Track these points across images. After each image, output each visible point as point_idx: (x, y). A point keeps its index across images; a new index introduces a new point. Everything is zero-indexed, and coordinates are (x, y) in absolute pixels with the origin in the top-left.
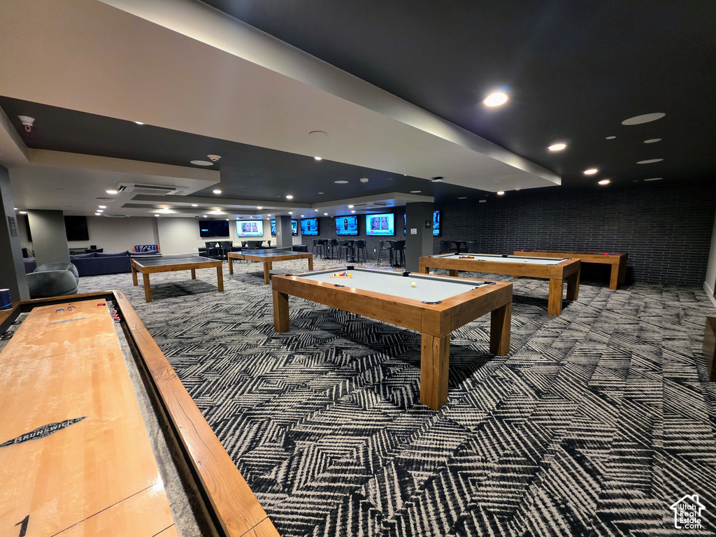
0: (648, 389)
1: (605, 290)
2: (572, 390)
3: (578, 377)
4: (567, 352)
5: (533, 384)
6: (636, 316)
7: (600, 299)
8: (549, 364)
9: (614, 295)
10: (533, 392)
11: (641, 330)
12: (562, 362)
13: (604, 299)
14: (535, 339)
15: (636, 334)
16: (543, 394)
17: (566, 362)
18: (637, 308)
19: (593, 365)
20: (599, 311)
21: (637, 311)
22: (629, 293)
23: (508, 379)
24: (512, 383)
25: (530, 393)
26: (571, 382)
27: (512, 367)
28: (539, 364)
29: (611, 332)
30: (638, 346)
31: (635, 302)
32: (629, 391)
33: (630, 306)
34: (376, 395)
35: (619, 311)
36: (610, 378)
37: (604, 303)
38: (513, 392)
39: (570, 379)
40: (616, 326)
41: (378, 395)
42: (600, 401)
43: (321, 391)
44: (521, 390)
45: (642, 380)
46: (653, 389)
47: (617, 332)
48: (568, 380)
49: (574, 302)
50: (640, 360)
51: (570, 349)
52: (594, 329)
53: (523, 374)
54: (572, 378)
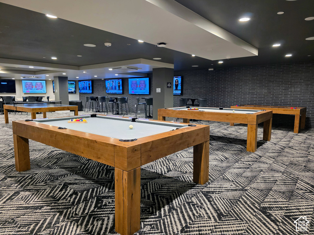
0: (304, 207)
1: (291, 134)
2: (247, 211)
3: (254, 200)
4: (252, 180)
5: (218, 207)
6: (307, 151)
7: (286, 140)
8: (236, 190)
9: (296, 137)
10: (215, 215)
11: (309, 161)
12: (246, 188)
13: (289, 140)
14: (232, 170)
15: (304, 165)
16: (223, 216)
17: (249, 188)
18: (309, 145)
19: (268, 190)
20: (283, 148)
21: (308, 147)
22: (306, 135)
23: (200, 204)
24: (201, 208)
25: (213, 216)
26: (248, 205)
27: (206, 194)
28: (228, 190)
29: (287, 164)
30: (303, 174)
31: (308, 141)
32: (290, 210)
33: (304, 144)
34: (77, 227)
35: (297, 148)
36: (278, 200)
37: (288, 142)
38: (200, 216)
39: (248, 202)
40: (292, 159)
41: (80, 226)
42: (265, 220)
43: (25, 226)
44: (207, 213)
45: (300, 200)
46: (307, 207)
47: (291, 163)
48: (246, 203)
49: (268, 142)
50: (303, 184)
51: (255, 177)
52: (276, 162)
53: (213, 199)
54: (250, 201)
